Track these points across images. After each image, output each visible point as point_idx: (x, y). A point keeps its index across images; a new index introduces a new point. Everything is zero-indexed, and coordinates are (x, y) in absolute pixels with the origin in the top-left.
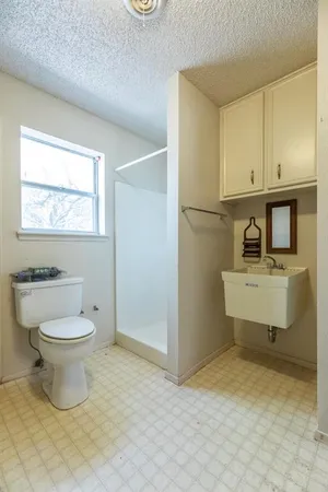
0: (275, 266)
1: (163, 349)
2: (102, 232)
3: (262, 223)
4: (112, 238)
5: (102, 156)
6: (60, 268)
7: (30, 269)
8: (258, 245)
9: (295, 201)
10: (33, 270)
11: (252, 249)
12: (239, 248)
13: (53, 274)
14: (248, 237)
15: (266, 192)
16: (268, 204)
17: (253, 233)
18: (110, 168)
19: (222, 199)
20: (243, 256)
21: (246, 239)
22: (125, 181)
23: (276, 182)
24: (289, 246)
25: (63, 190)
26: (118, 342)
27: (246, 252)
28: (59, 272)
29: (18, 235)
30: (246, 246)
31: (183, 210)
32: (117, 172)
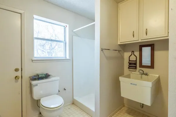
0: (143, 74)
1: (93, 109)
2: (68, 57)
3: (137, 54)
4: (72, 60)
5: (68, 25)
6: (49, 74)
7: (37, 74)
8: (135, 64)
9: (154, 44)
10: (38, 75)
11: (132, 65)
12: (126, 65)
13: (47, 76)
14: (130, 60)
15: (140, 41)
16: (140, 46)
17: (133, 58)
18: (71, 31)
19: (119, 43)
20: (129, 68)
21: (130, 61)
22: (77, 36)
23: (145, 37)
24: (150, 65)
25: (52, 40)
26: (74, 103)
27: (129, 66)
28: (49, 75)
29: (32, 61)
30: (130, 64)
31: (102, 50)
32: (74, 32)
